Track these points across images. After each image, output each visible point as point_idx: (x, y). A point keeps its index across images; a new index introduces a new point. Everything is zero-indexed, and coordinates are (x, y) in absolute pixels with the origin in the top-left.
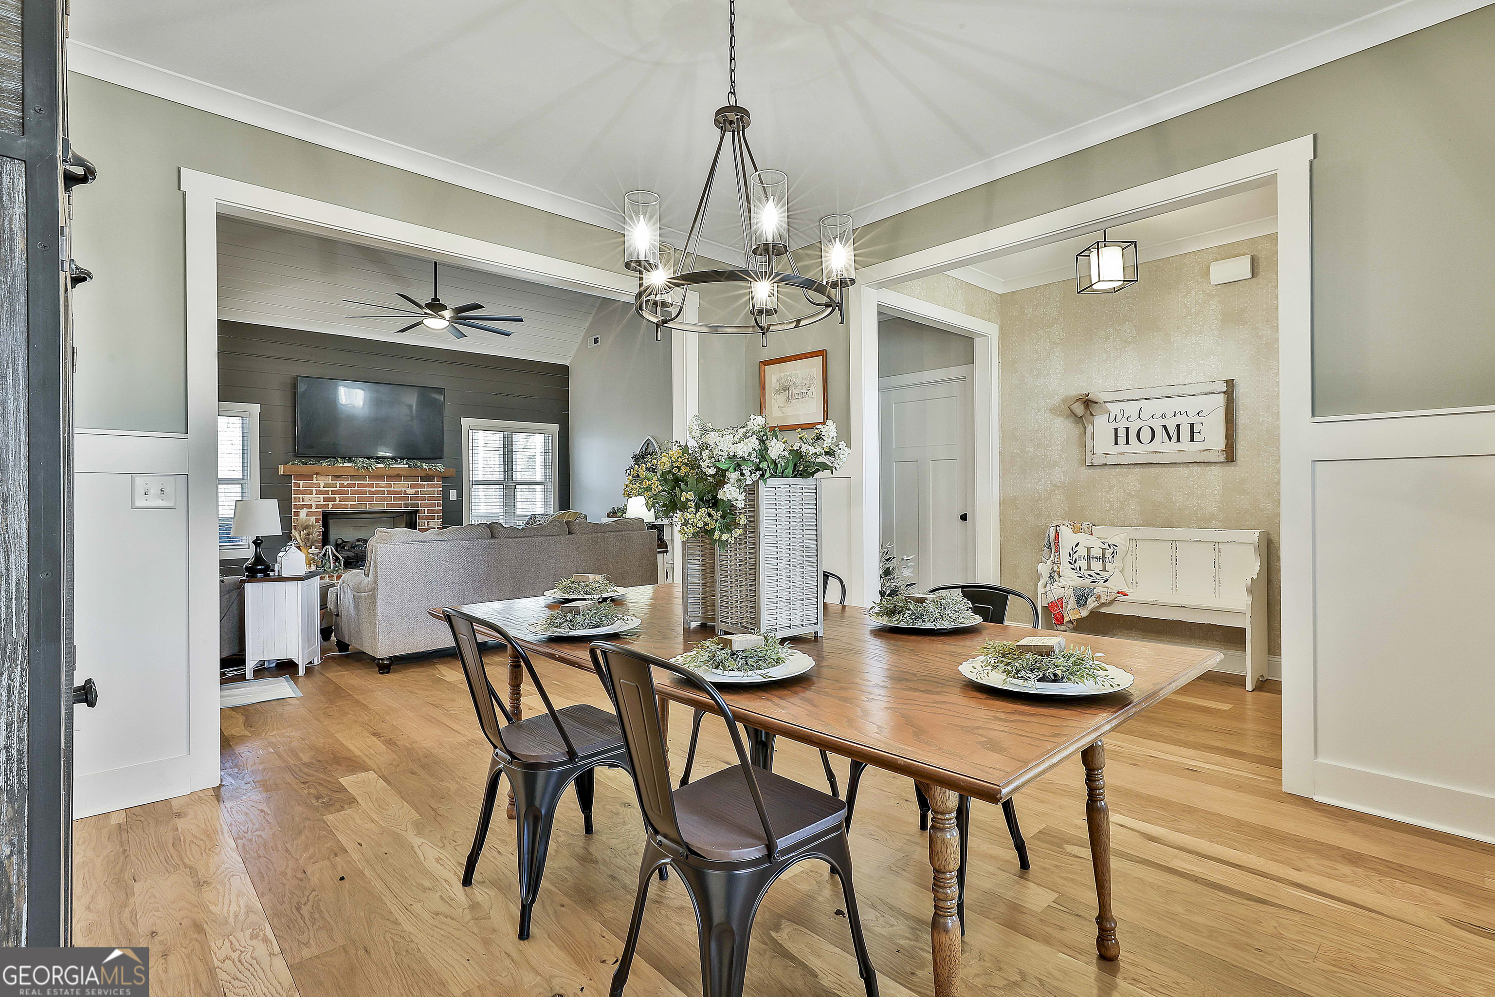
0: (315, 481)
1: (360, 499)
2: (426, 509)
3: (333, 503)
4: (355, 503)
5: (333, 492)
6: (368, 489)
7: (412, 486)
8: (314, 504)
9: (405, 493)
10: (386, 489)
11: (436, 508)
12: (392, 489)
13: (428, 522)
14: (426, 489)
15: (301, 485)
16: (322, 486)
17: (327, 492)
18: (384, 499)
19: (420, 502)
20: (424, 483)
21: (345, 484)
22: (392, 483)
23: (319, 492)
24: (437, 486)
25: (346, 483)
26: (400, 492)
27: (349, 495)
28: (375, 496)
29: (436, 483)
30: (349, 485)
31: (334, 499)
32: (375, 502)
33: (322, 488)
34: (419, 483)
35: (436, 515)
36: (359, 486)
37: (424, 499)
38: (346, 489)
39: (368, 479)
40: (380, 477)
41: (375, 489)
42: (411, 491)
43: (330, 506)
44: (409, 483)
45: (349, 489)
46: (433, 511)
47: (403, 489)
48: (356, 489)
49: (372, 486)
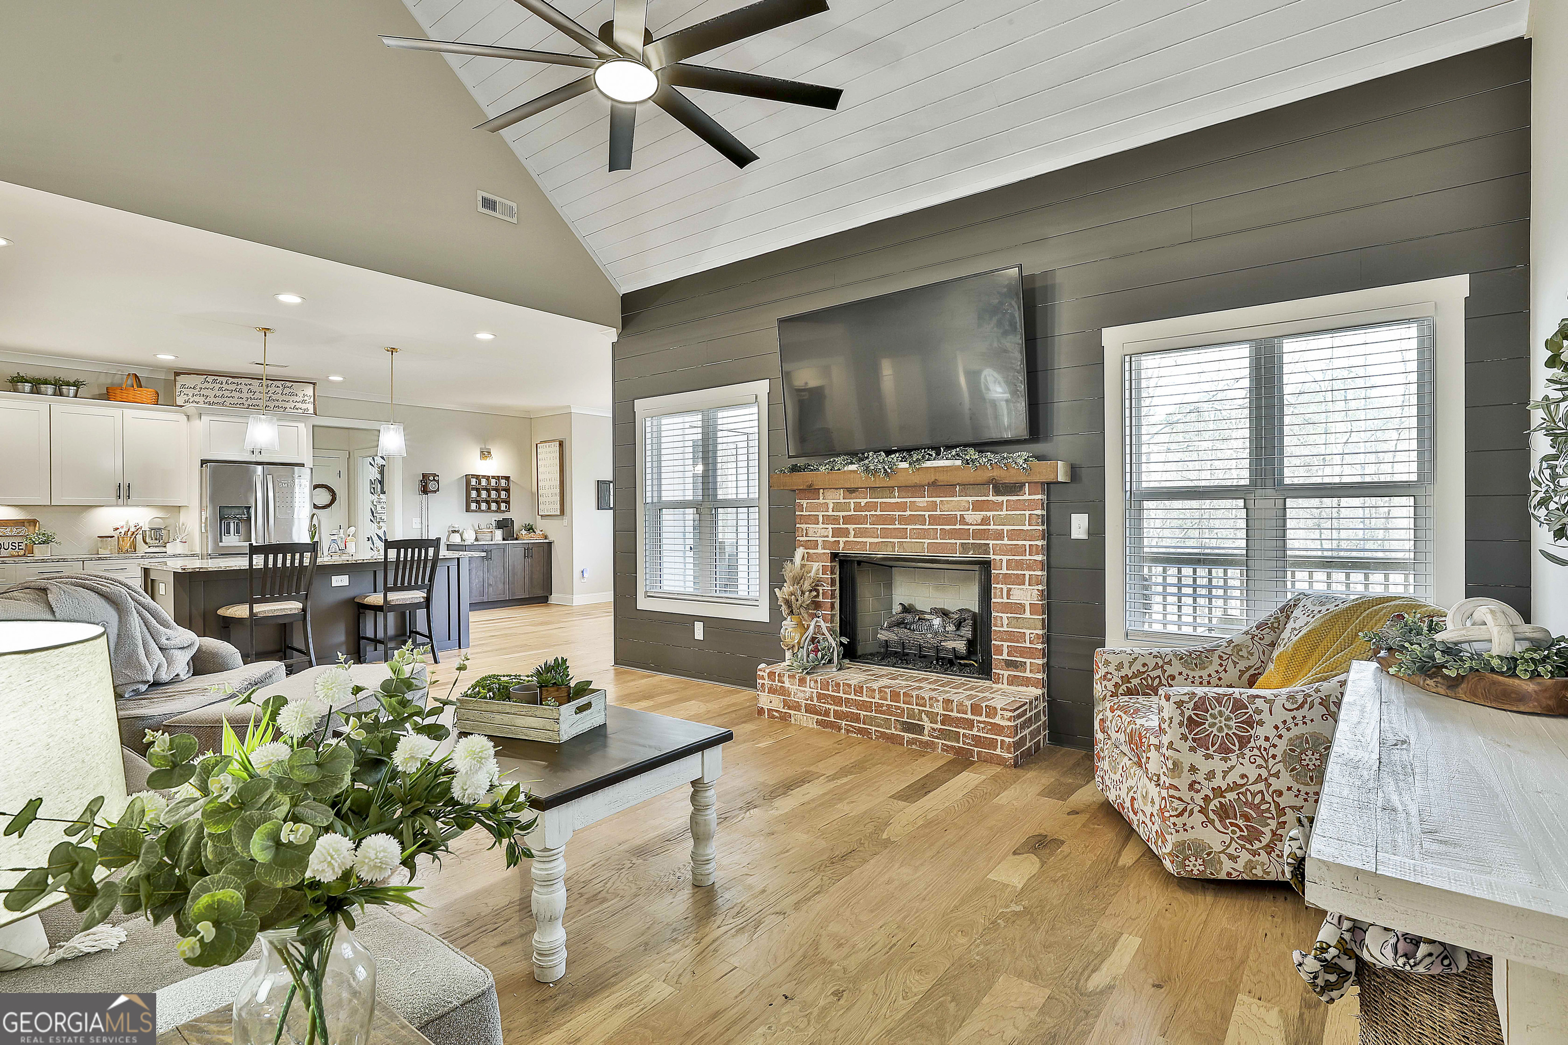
0: (821, 501)
1: (885, 533)
2: (1005, 558)
3: (845, 539)
4: (876, 540)
5: (847, 520)
6: (898, 513)
7: (977, 506)
8: (820, 540)
9: (963, 521)
10: (927, 514)
11: (1028, 557)
12: (938, 513)
13: (1009, 590)
14: (1004, 512)
15: (805, 506)
16: (830, 510)
17: (835, 520)
18: (924, 534)
19: (991, 542)
20: (1000, 498)
21: (863, 504)
22: (938, 500)
23: (828, 520)
24: (1030, 505)
25: (863, 502)
26: (951, 520)
27: (868, 526)
28: (909, 527)
29: (1027, 497)
30: (870, 507)
31: (846, 533)
32: (908, 540)
33: (830, 513)
34: (991, 498)
35: (1027, 573)
36: (885, 507)
37: (999, 535)
38: (863, 513)
39: (897, 494)
40: (915, 489)
41: (908, 513)
42: (973, 517)
43: (842, 545)
44: (970, 499)
45: (868, 513)
46: (1019, 565)
47: (958, 513)
48: (878, 513)
49: (902, 507)
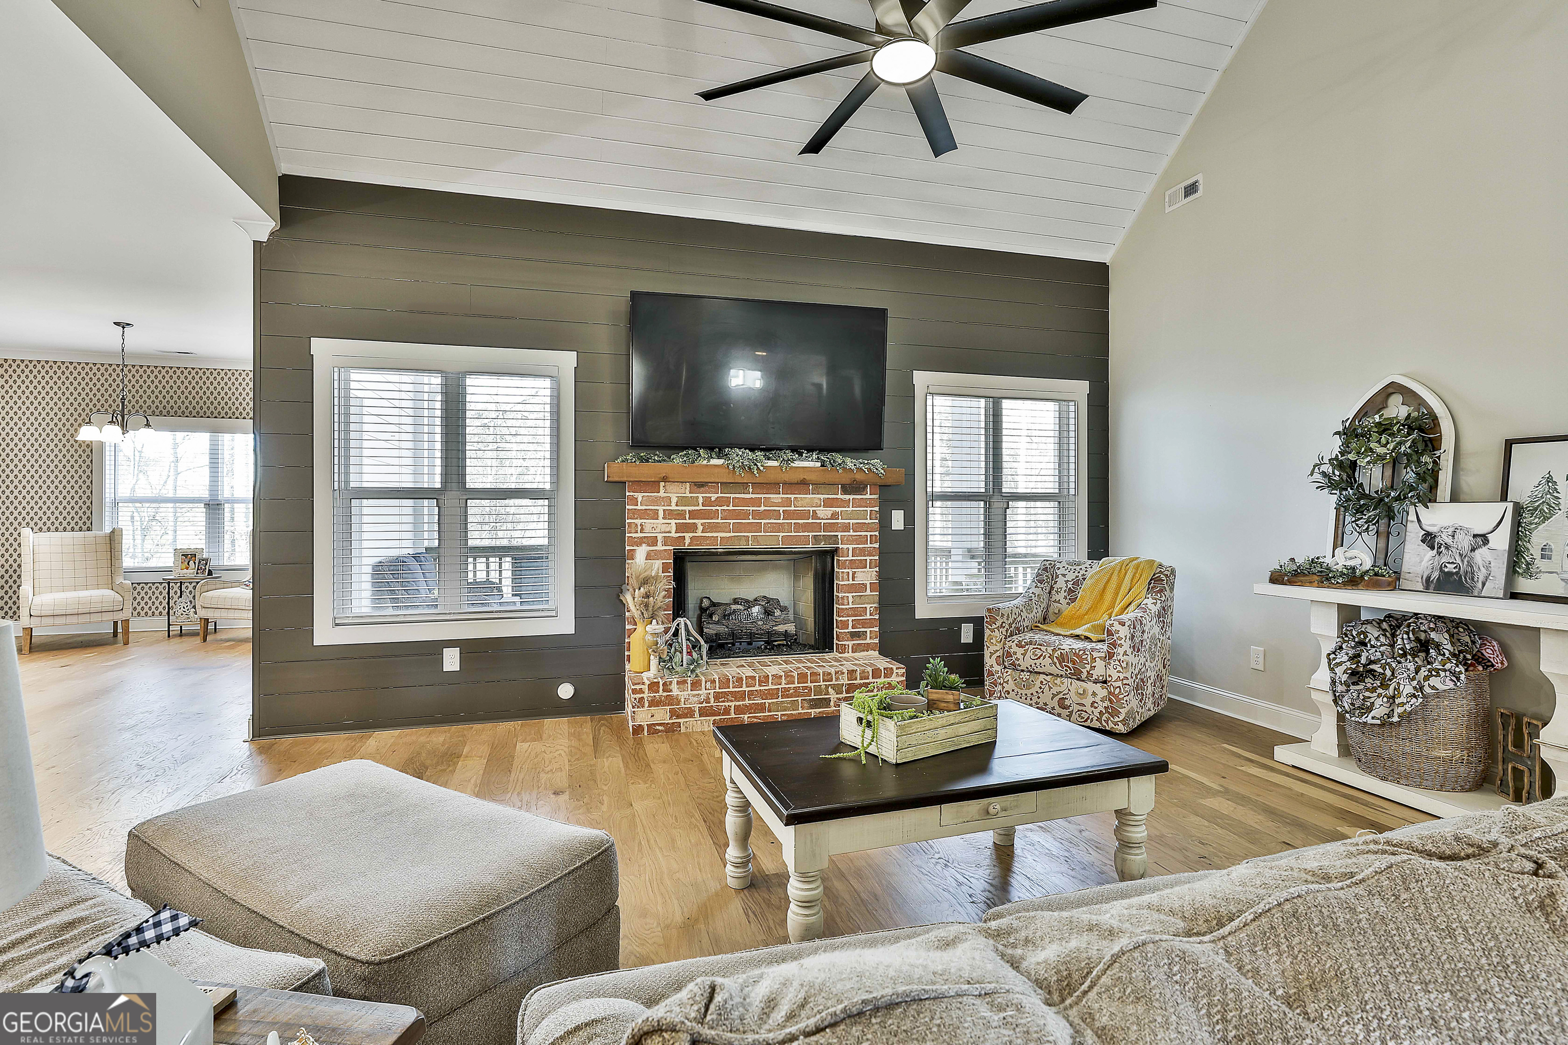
0: (662, 494)
1: (738, 528)
2: (851, 547)
3: (691, 535)
4: (728, 535)
5: (693, 515)
6: (751, 509)
7: (828, 503)
8: (660, 536)
9: (815, 515)
10: (781, 509)
11: (869, 545)
12: (792, 508)
13: (854, 573)
14: (851, 509)
15: (640, 500)
16: (673, 504)
17: (681, 515)
18: (779, 528)
19: (839, 534)
20: (847, 497)
21: (713, 499)
22: (793, 496)
23: (669, 514)
24: (869, 503)
25: (714, 497)
26: (804, 515)
27: (719, 521)
28: (763, 521)
29: (868, 496)
30: (719, 502)
31: (693, 528)
32: (762, 534)
33: (674, 507)
34: (840, 496)
35: (868, 558)
36: (737, 501)
37: (846, 528)
38: (714, 508)
39: (751, 490)
40: (771, 486)
41: (762, 508)
42: (824, 512)
43: (687, 541)
44: (822, 497)
45: (719, 508)
46: (862, 552)
47: (811, 509)
48: (731, 508)
49: (757, 502)
